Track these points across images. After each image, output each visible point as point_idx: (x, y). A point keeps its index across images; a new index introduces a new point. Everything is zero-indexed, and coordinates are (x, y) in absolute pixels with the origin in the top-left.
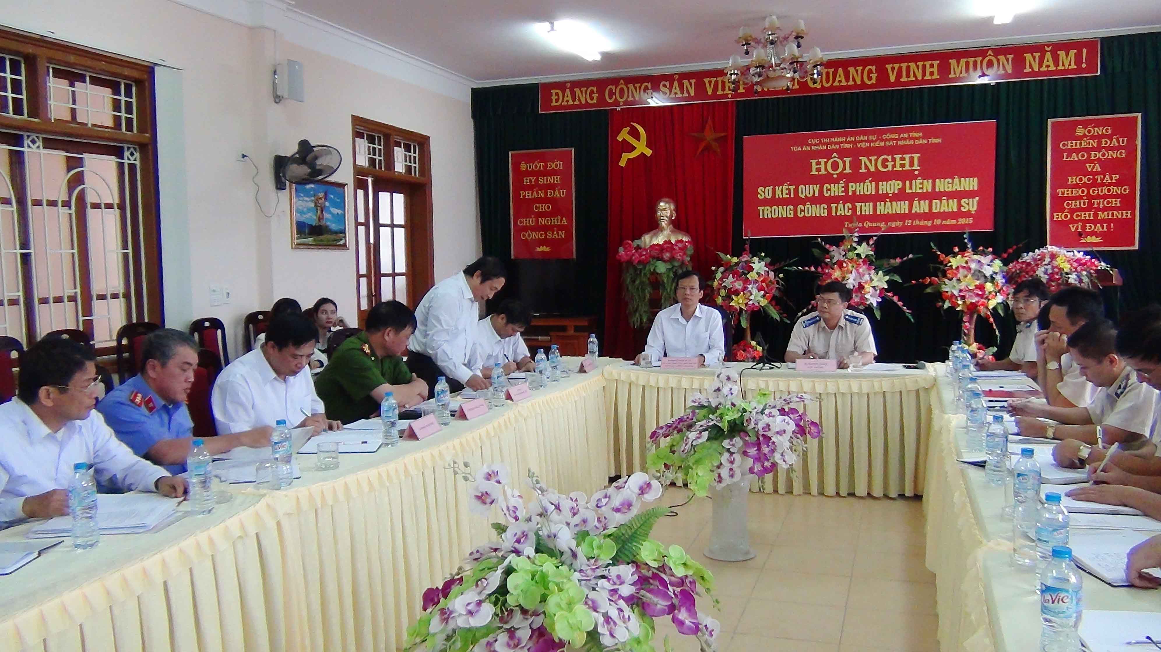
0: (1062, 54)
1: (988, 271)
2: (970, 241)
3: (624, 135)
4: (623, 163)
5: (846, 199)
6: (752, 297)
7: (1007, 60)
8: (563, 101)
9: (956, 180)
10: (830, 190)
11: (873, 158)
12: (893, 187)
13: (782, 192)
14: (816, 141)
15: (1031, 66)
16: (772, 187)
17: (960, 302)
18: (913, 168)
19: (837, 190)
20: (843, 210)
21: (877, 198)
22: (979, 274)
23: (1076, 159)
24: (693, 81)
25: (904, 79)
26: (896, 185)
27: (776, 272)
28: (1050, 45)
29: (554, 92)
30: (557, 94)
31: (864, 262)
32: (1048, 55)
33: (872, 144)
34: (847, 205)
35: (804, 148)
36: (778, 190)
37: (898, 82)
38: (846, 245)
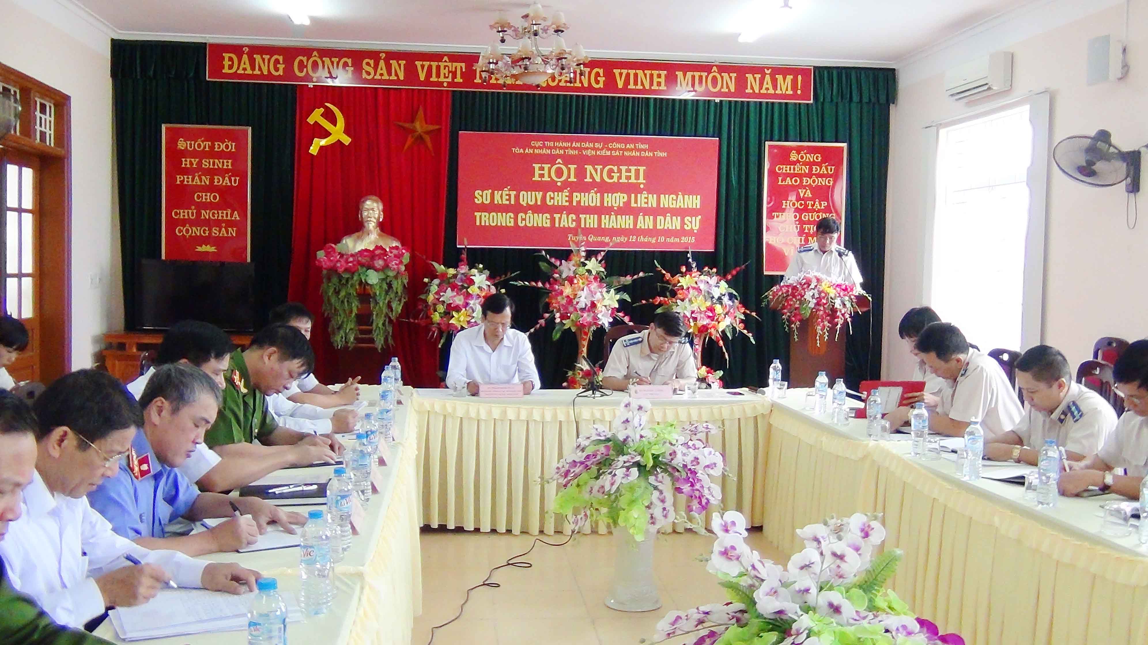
0: (780, 78)
1: (716, 293)
2: (694, 260)
3: (316, 117)
4: (314, 150)
5: (570, 209)
6: (474, 315)
7: (731, 78)
8: (238, 68)
9: (680, 197)
10: (553, 198)
11: (599, 168)
12: (618, 199)
13: (502, 197)
14: (539, 144)
15: (752, 88)
16: (490, 191)
17: (692, 324)
18: (638, 181)
19: (560, 199)
20: (566, 221)
21: (601, 211)
22: (708, 295)
23: (790, 183)
24: (403, 63)
25: (631, 86)
26: (621, 198)
27: (498, 286)
28: (770, 68)
29: (226, 56)
30: (231, 59)
31: (595, 279)
32: (768, 78)
33: (598, 153)
34: (571, 216)
35: (527, 151)
36: (497, 195)
37: (625, 89)
38: (575, 259)
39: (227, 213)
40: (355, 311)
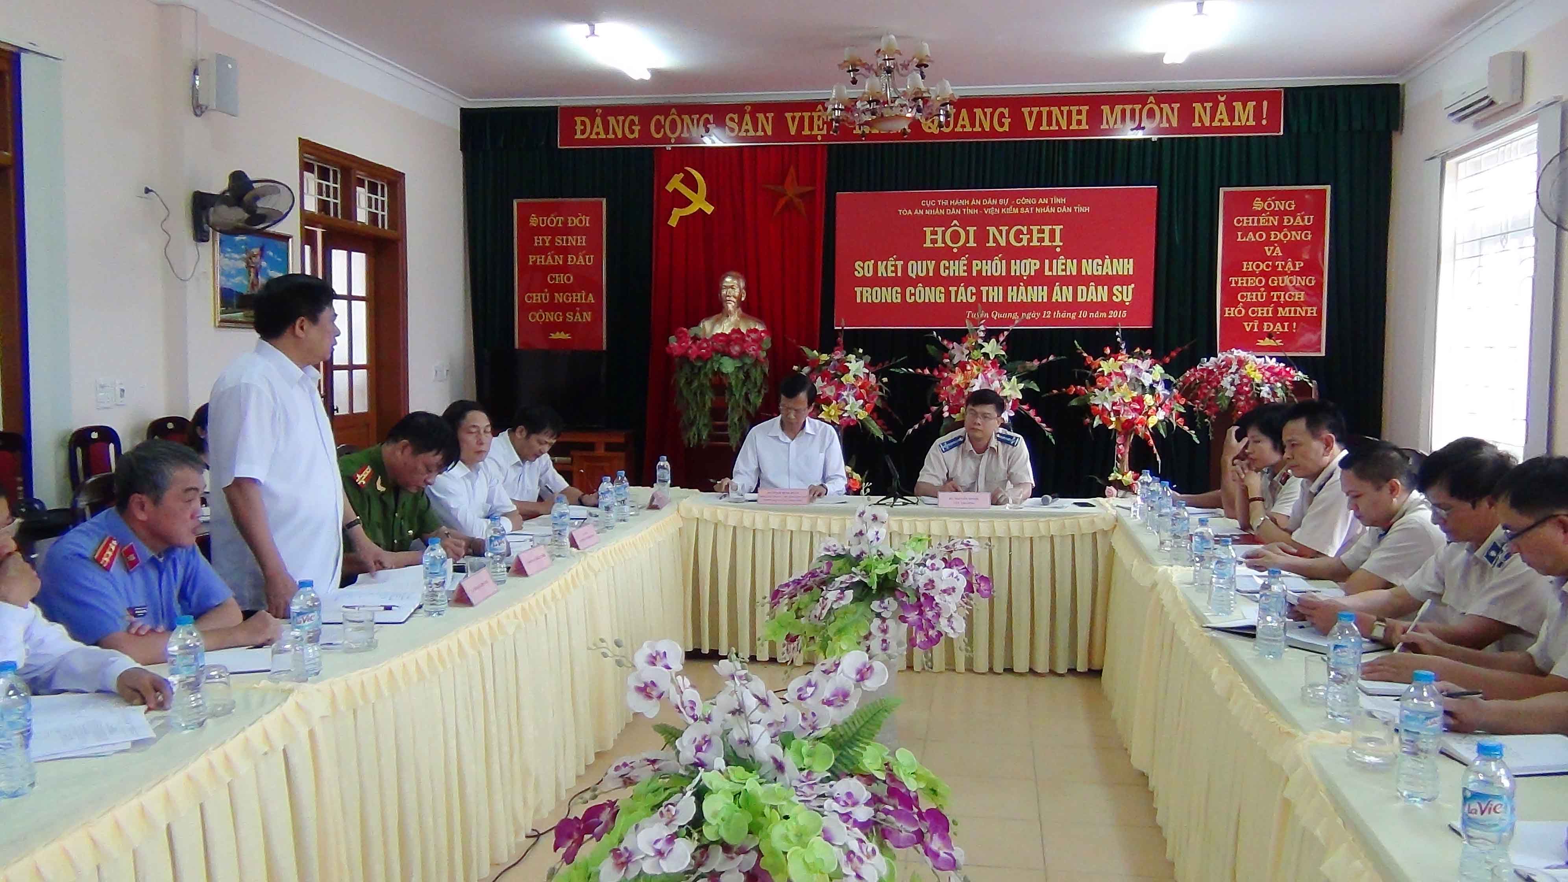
0: (1238, 105)
1: (1147, 380)
2: (1123, 339)
3: (675, 183)
4: (673, 222)
5: (969, 281)
6: (847, 408)
7: (1172, 109)
8: (591, 133)
9: (1107, 261)
10: (948, 268)
11: (1004, 229)
12: (1027, 267)
13: (887, 268)
14: (932, 203)
15: (1201, 120)
16: (873, 261)
17: (1113, 419)
18: (1054, 244)
19: (957, 268)
20: (964, 295)
21: (1008, 281)
22: (1136, 383)
23: (1253, 239)
24: (770, 115)
25: (1044, 127)
26: (1032, 265)
27: (879, 375)
28: (1225, 93)
29: (578, 119)
30: (583, 123)
31: (993, 364)
32: (1222, 106)
33: (1003, 210)
34: (969, 289)
35: (916, 212)
36: (881, 266)
37: (1037, 131)
38: (970, 341)
39: (581, 297)
40: (709, 404)
